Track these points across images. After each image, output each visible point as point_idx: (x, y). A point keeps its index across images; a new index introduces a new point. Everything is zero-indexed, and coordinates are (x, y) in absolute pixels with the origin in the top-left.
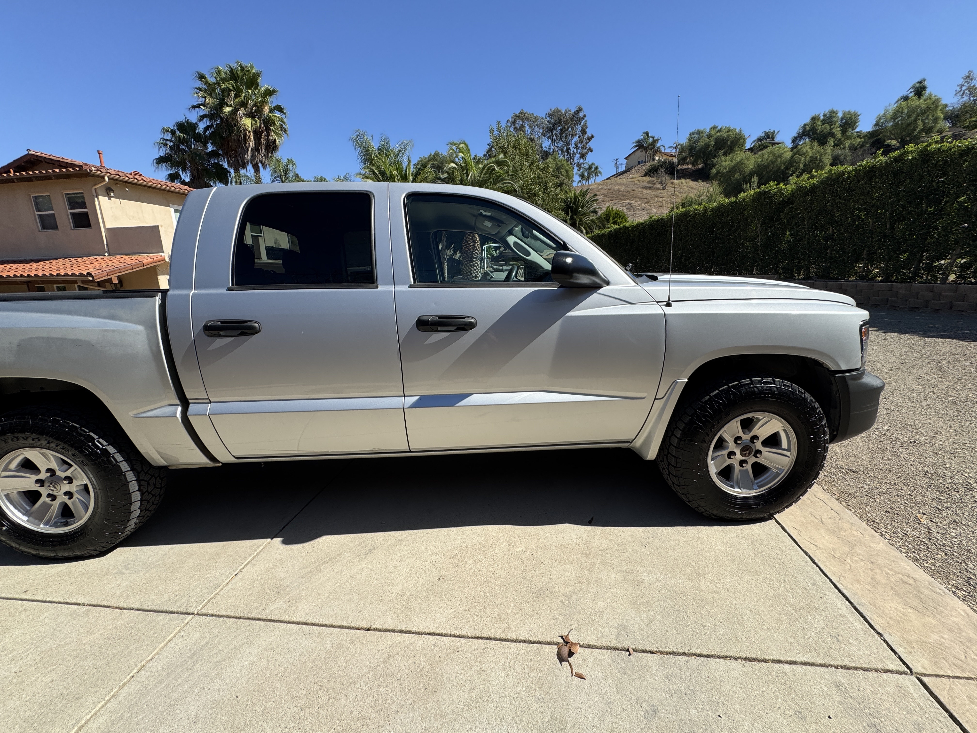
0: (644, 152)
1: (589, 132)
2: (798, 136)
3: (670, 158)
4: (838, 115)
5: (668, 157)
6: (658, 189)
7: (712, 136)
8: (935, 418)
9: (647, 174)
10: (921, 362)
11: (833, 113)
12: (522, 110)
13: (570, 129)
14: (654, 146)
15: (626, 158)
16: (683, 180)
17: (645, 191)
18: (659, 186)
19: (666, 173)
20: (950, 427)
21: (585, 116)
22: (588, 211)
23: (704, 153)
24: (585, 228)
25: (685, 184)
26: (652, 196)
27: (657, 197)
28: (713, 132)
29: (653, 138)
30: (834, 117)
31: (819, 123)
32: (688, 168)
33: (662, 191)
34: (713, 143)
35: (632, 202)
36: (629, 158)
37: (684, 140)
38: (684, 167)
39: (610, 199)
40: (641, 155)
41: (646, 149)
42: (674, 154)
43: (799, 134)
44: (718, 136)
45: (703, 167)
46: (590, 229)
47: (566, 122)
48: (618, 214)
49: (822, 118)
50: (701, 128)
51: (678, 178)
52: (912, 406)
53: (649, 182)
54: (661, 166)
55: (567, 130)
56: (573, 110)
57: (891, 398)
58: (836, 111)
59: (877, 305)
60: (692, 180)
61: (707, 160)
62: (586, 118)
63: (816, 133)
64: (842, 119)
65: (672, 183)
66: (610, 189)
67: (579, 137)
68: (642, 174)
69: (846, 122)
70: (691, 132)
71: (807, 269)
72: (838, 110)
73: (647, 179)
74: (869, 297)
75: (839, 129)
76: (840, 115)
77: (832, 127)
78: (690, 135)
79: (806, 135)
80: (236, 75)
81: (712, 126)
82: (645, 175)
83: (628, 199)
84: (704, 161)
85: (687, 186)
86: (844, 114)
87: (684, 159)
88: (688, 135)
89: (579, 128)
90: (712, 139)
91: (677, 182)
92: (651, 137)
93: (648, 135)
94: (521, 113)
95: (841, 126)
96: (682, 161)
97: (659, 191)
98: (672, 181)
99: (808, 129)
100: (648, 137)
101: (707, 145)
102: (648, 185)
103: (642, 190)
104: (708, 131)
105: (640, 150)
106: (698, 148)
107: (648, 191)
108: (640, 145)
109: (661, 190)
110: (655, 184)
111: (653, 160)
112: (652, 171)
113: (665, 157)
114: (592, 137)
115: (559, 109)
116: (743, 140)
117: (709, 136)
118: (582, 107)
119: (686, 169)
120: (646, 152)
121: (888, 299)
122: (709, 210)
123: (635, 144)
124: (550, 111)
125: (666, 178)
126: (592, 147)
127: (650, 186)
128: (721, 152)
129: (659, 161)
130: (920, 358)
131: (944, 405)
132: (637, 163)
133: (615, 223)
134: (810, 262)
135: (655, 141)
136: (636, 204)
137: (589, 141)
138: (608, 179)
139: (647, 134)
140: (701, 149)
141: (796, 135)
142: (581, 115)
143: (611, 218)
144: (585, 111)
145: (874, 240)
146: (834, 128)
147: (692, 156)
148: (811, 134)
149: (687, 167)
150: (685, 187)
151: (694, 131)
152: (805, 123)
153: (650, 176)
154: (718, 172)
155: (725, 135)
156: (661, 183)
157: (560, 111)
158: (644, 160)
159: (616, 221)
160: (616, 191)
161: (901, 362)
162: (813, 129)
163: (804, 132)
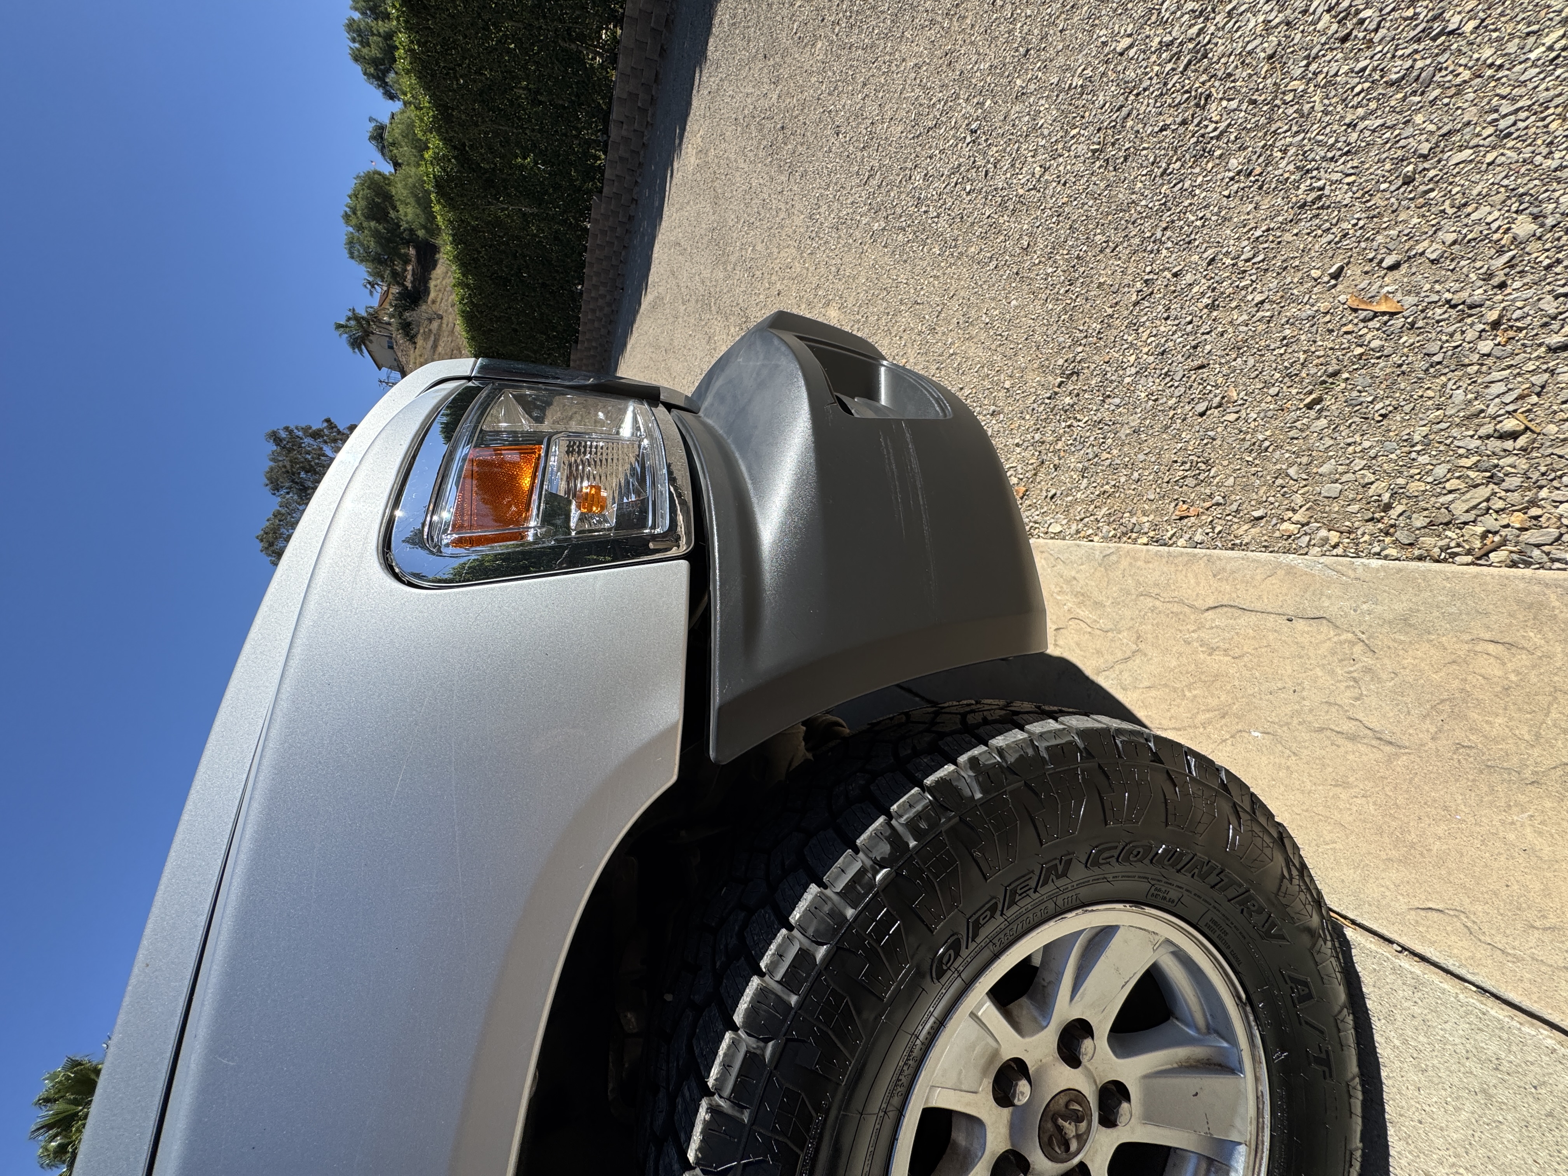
0: (372, 337)
1: (317, 424)
2: (384, 88)
3: (390, 296)
4: (356, 18)
5: (388, 300)
6: (440, 326)
7: (361, 224)
8: (903, 48)
9: (412, 338)
10: (766, 18)
11: (351, 26)
12: (257, 538)
13: (309, 457)
14: (363, 318)
15: (380, 369)
16: (432, 284)
18: (435, 325)
19: (413, 310)
20: (932, 22)
21: (286, 429)
23: (389, 241)
25: (439, 281)
26: (450, 339)
27: (453, 331)
28: (354, 221)
29: (349, 319)
30: (359, 26)
31: (365, 51)
32: (413, 270)
33: (445, 321)
34: (373, 224)
36: (380, 363)
37: (362, 271)
38: (409, 277)
40: (378, 343)
41: (367, 333)
42: (385, 288)
43: (380, 86)
44: (363, 214)
45: (414, 247)
47: (293, 462)
49: (357, 45)
50: (344, 239)
51: (427, 291)
52: (865, 85)
53: (426, 339)
54: (401, 315)
56: (273, 447)
57: (839, 121)
58: (349, 20)
59: (662, 47)
60: (434, 269)
61: (402, 239)
62: (292, 427)
63: (383, 59)
64: (364, 13)
65: (434, 302)
67: (325, 442)
68: (411, 346)
69: (370, 9)
70: (348, 256)
71: (589, 143)
72: (348, 16)
73: (420, 341)
74: (646, 58)
75: (380, 23)
76: (357, 16)
77: (375, 32)
78: (352, 257)
79: (384, 76)
80: (61, 1116)
81: (342, 221)
82: (415, 343)
84: (403, 244)
85: (443, 279)
86: (356, 9)
87: (395, 274)
88: (353, 261)
89: (308, 440)
90: (365, 224)
91: (432, 295)
92: (347, 321)
93: (342, 326)
94: (262, 541)
95: (376, 19)
96: (397, 278)
97: (444, 326)
99: (372, 70)
100: (346, 326)
101: (376, 234)
102: (430, 343)
103: (437, 353)
104: (351, 229)
105: (368, 343)
106: (379, 250)
107: (441, 343)
108: (357, 343)
109: (442, 323)
110: (430, 330)
111: (389, 324)
112: (408, 330)
113: (386, 305)
114: (328, 421)
115: (267, 469)
116: (376, 176)
117: (360, 228)
118: (269, 430)
119: (413, 275)
120: (373, 333)
121: (653, 29)
123: (356, 350)
124: (268, 487)
125: (424, 310)
126: (349, 425)
127: (432, 338)
128: (392, 214)
129: (391, 316)
130: (759, 17)
131: (868, 13)
132: (391, 351)
134: (576, 137)
135: (357, 318)
137: (336, 427)
139: (339, 326)
140: (381, 244)
141: (381, 90)
142: (283, 434)
144: (278, 426)
145: (544, 27)
146: (378, 31)
147: (392, 261)
148: (382, 67)
149: (410, 273)
150: (444, 283)
151: (346, 251)
152: (361, 73)
153: (415, 336)
154: (424, 227)
155: (363, 203)
156: (430, 320)
157: (272, 469)
158: (387, 339)
161: (761, 56)
162: (375, 62)
163: (377, 78)
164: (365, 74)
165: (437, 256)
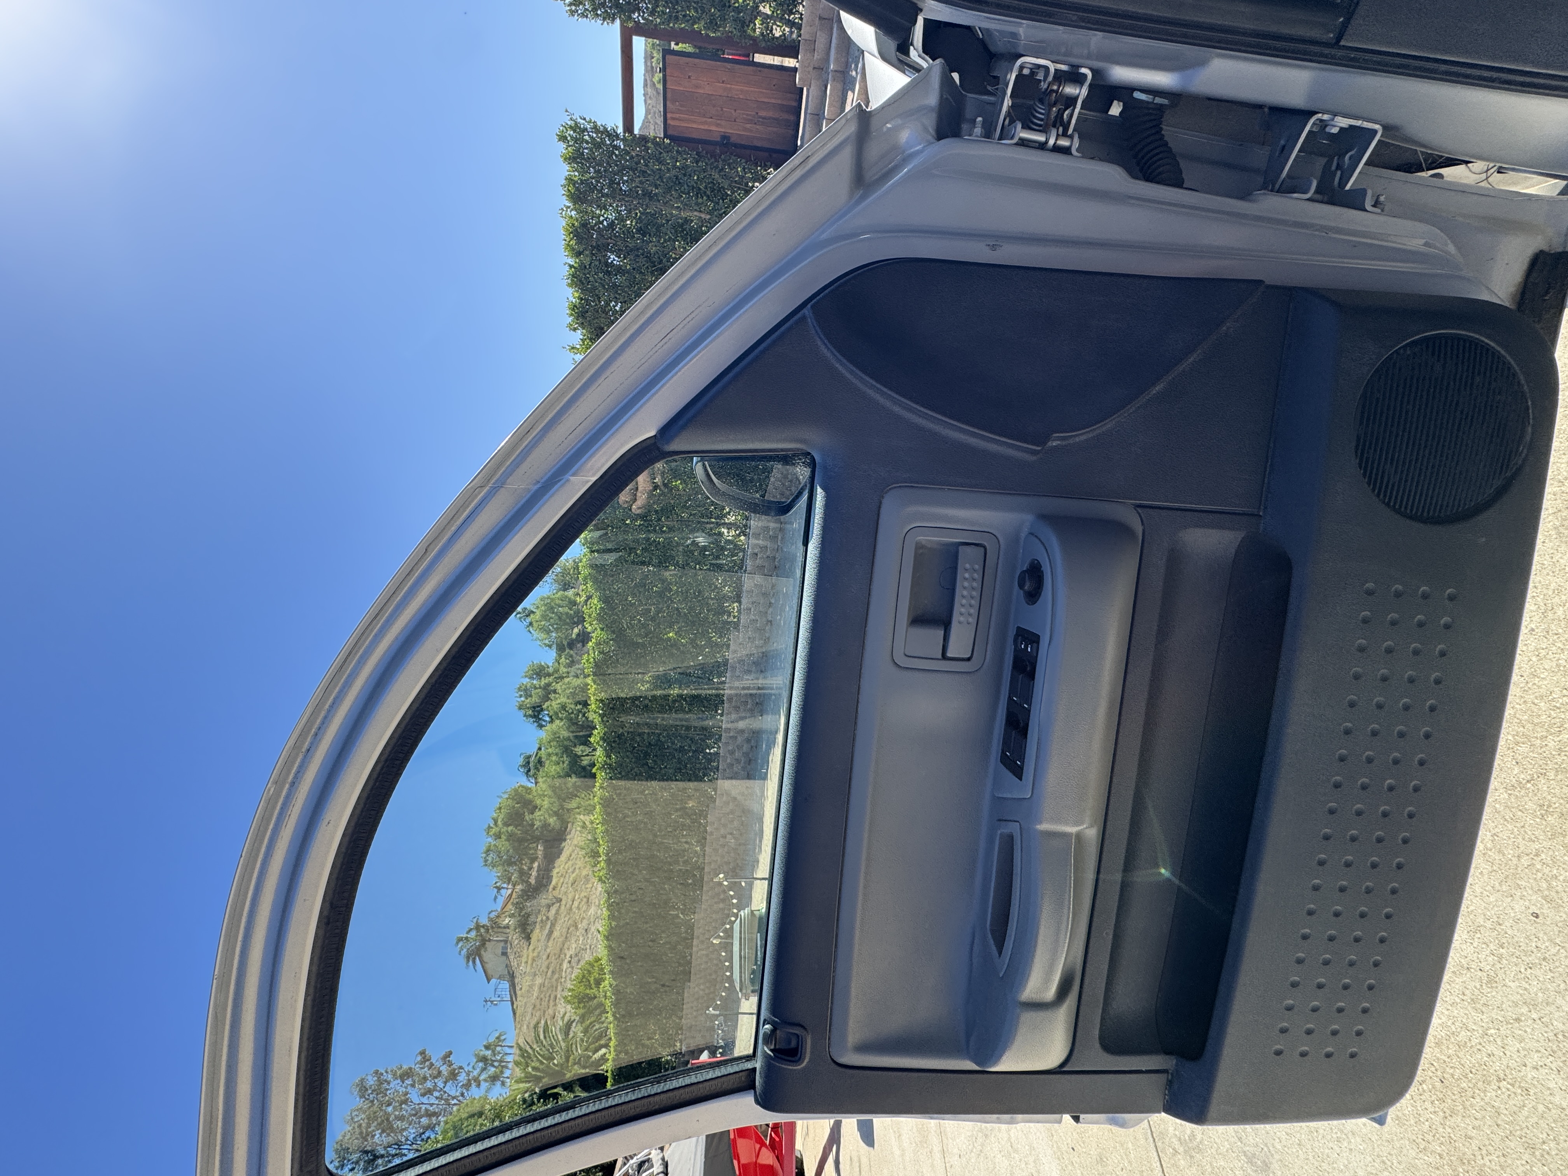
0: (488, 946)
1: (411, 1062)
2: (537, 721)
3: (514, 897)
4: (524, 683)
5: (511, 902)
6: (558, 910)
7: (500, 831)
9: (527, 935)
11: (520, 688)
14: (483, 926)
15: (489, 981)
16: (555, 871)
17: (556, 934)
18: (553, 911)
19: (534, 901)
21: (375, 1074)
22: (563, 1044)
23: (521, 841)
24: (596, 1050)
25: (562, 868)
26: (567, 919)
27: (571, 909)
28: (495, 831)
29: (470, 930)
30: (525, 686)
31: (528, 701)
32: (539, 866)
34: (510, 829)
35: (568, 956)
36: (490, 972)
37: (492, 876)
38: (535, 872)
39: (552, 1003)
40: (493, 951)
41: (484, 942)
42: (509, 892)
43: (534, 722)
44: (503, 823)
45: (543, 843)
46: (600, 1037)
48: (584, 976)
49: (523, 700)
50: (482, 849)
51: (550, 878)
54: (522, 910)
55: (389, 1115)
60: (559, 857)
61: (534, 837)
62: (381, 1071)
65: (555, 888)
66: (535, 1006)
67: (413, 1085)
68: (526, 944)
69: (537, 674)
70: (483, 864)
72: (519, 683)
73: (535, 934)
77: (537, 687)
78: (487, 865)
81: (484, 834)
82: (529, 939)
83: (561, 965)
84: (534, 842)
85: (566, 863)
87: (522, 873)
88: (487, 868)
89: (395, 1086)
90: (503, 831)
91: (554, 882)
92: (468, 933)
93: (462, 940)
95: (539, 679)
96: (523, 877)
97: (563, 907)
98: (550, 890)
99: (531, 713)
100: (466, 940)
101: (510, 837)
102: (546, 931)
103: (552, 939)
104: (490, 838)
105: (482, 953)
106: (511, 852)
107: (558, 927)
108: (475, 954)
109: (560, 906)
110: (548, 918)
111: (507, 926)
112: (525, 928)
113: (509, 907)
114: (422, 1054)
116: (520, 788)
117: (498, 835)
118: (357, 1081)
119: (538, 870)
120: (490, 941)
122: (608, 761)
123: (470, 964)
125: (543, 899)
126: (443, 1055)
127: (548, 927)
128: (528, 816)
129: (512, 916)
132: (504, 958)
133: (598, 982)
135: (478, 927)
136: (574, 946)
137: (429, 1060)
138: (514, 1013)
139: (459, 941)
140: (514, 847)
141: (535, 725)
142: (371, 1082)
143: (588, 991)
144: (368, 1071)
147: (521, 861)
149: (536, 869)
150: (566, 866)
151: (482, 860)
152: (522, 717)
153: (532, 930)
154: (556, 814)
156: (549, 907)
157: (346, 1134)
158: (503, 943)
159: (595, 979)
160: (541, 992)
162: (534, 706)
163: (534, 716)
164: (525, 716)
165: (563, 844)
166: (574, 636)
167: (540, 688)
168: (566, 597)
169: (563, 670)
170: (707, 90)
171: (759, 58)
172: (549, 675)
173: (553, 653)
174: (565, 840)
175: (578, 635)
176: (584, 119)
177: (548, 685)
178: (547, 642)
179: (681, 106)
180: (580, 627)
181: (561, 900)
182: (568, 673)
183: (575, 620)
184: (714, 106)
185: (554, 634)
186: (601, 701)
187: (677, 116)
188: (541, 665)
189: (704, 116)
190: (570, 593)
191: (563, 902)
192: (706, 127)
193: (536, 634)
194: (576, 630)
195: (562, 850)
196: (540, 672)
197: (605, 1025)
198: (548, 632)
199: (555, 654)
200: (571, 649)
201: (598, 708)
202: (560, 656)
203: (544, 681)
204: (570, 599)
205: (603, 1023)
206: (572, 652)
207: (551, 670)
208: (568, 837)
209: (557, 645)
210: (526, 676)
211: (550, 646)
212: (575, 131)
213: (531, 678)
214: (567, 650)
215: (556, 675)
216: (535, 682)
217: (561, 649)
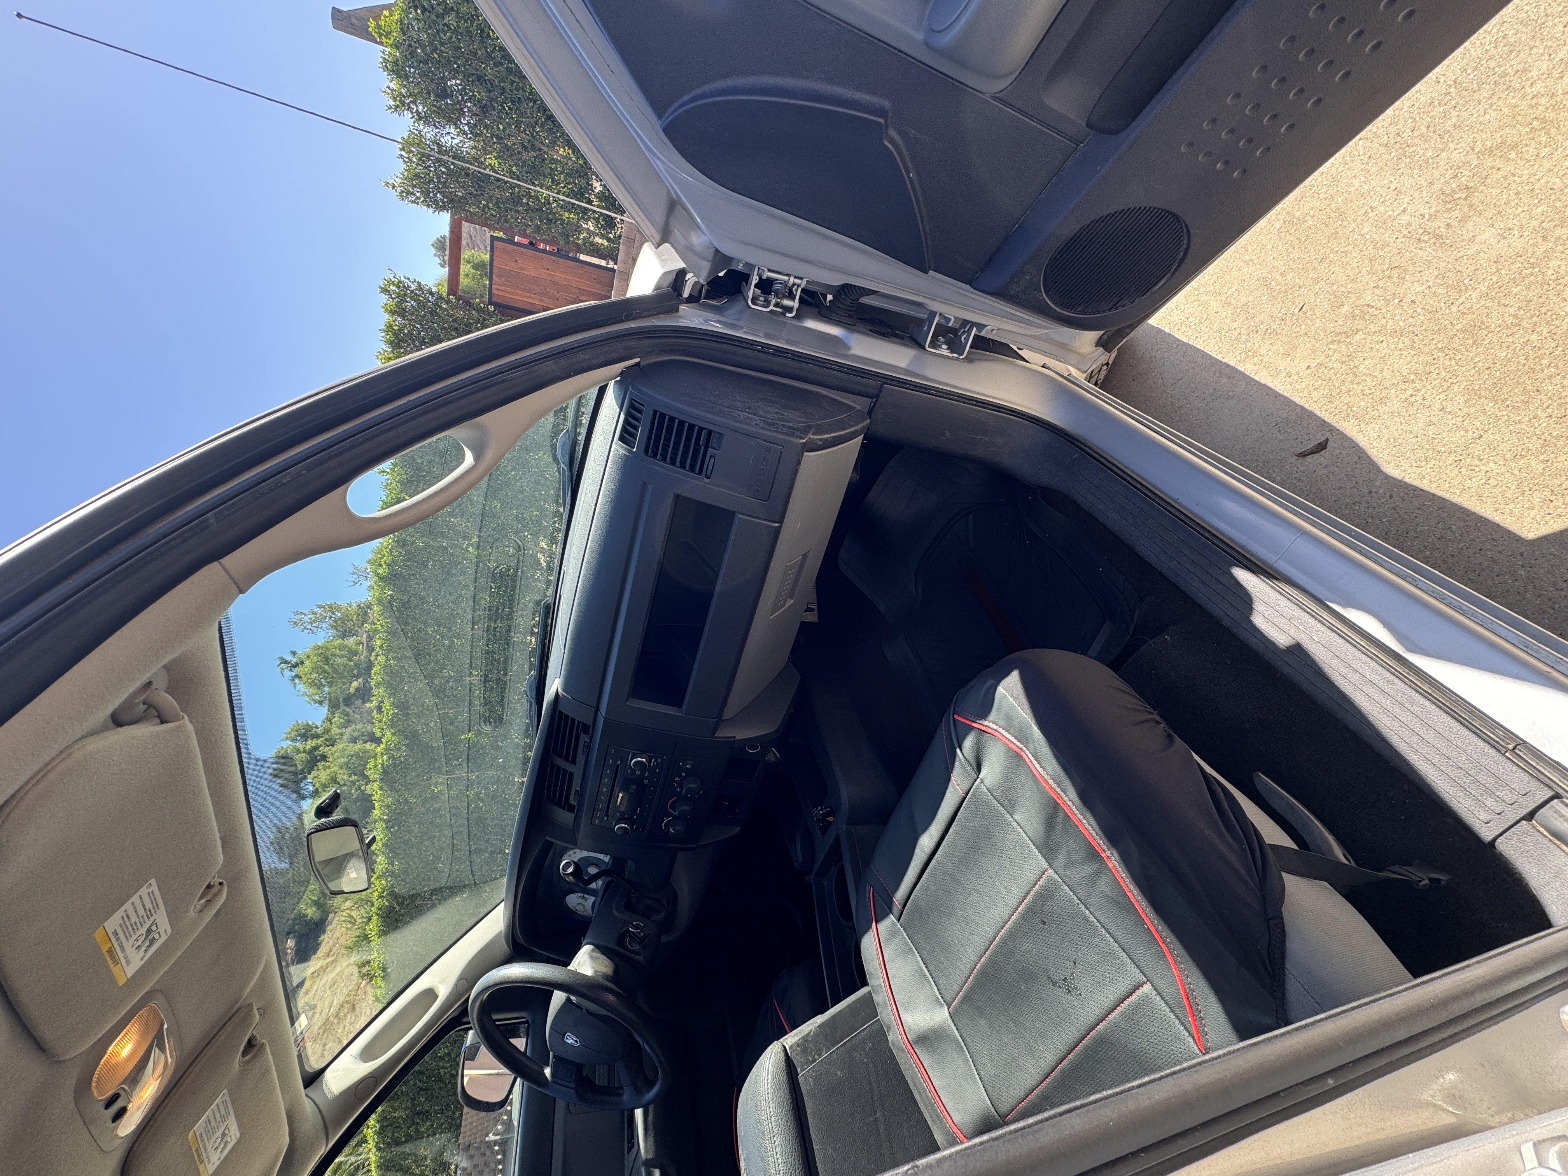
97: (317, 1016)
165: (322, 938)
166: (352, 690)
167: (304, 752)
168: (346, 646)
169: (335, 731)
170: (533, 273)
171: (583, 257)
172: (317, 736)
173: (324, 711)
174: (324, 932)
175: (357, 689)
176: (409, 279)
177: (316, 748)
178: (317, 698)
179: (507, 281)
180: (360, 680)
181: (315, 1006)
182: (342, 734)
183: (355, 672)
184: (539, 286)
185: (326, 689)
186: (388, 807)
187: (503, 288)
188: (308, 725)
189: (528, 292)
190: (351, 641)
191: (318, 1010)
192: (530, 301)
193: (301, 687)
194: (355, 684)
195: (320, 943)
196: (306, 733)
197: (363, 1156)
198: (319, 686)
199: (326, 711)
200: (347, 705)
201: (383, 814)
202: (333, 713)
203: (310, 744)
204: (349, 648)
205: (360, 1155)
206: (348, 710)
207: (319, 731)
208: (329, 928)
209: (330, 700)
210: (287, 739)
211: (320, 703)
212: (398, 287)
213: (294, 740)
214: (343, 707)
215: (327, 737)
216: (298, 744)
217: (334, 706)
